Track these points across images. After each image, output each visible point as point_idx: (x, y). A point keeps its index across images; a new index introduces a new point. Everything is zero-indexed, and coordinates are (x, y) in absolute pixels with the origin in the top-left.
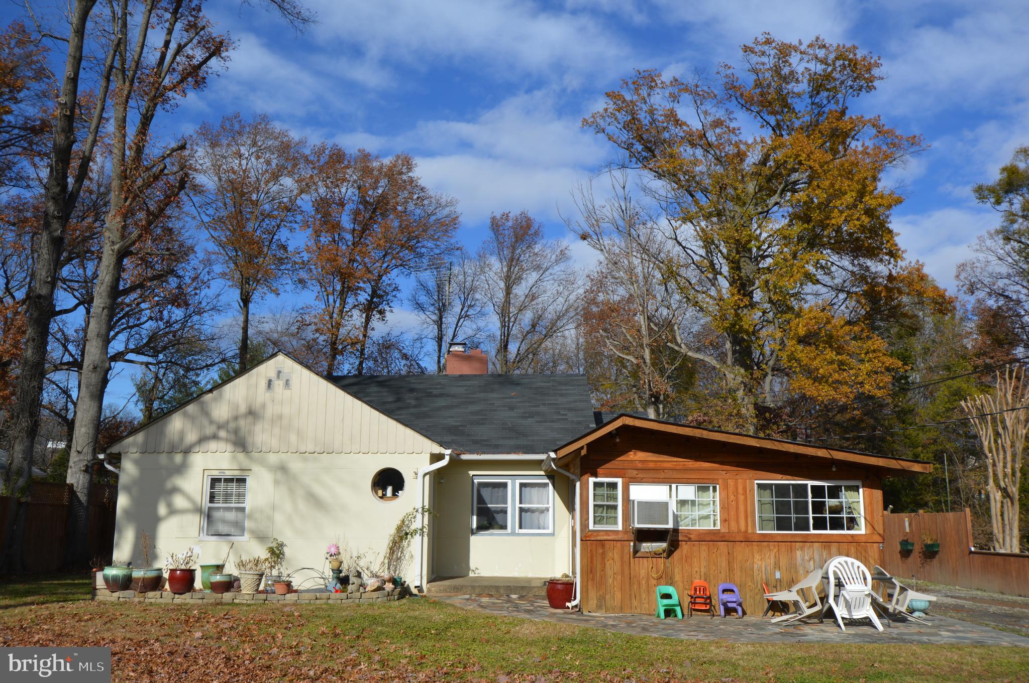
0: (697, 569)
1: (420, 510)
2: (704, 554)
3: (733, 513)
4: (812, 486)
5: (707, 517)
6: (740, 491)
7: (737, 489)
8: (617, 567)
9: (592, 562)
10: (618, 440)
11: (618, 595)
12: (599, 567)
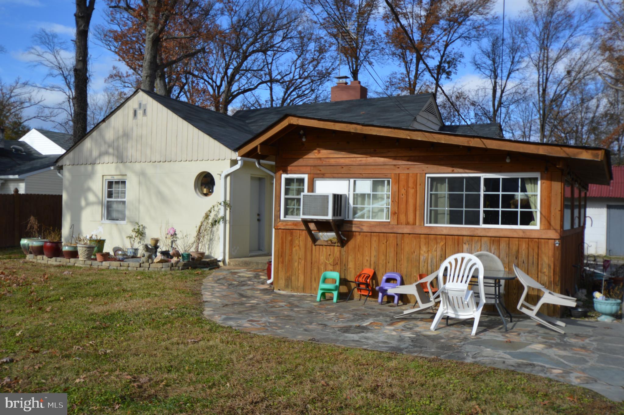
0: (368, 258)
1: (223, 203)
2: (374, 244)
3: (403, 206)
4: (486, 180)
5: (382, 210)
6: (411, 184)
7: (407, 182)
8: (302, 253)
9: (282, 248)
10: (304, 140)
11: (301, 278)
12: (288, 252)
